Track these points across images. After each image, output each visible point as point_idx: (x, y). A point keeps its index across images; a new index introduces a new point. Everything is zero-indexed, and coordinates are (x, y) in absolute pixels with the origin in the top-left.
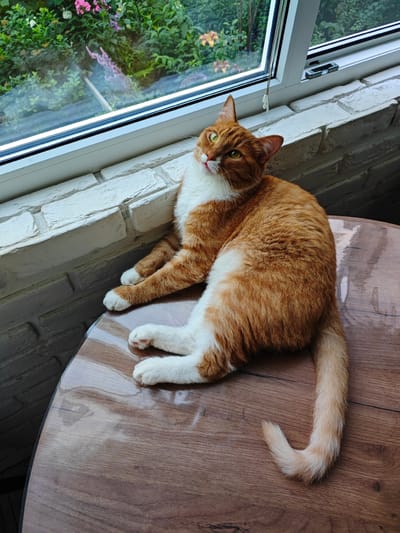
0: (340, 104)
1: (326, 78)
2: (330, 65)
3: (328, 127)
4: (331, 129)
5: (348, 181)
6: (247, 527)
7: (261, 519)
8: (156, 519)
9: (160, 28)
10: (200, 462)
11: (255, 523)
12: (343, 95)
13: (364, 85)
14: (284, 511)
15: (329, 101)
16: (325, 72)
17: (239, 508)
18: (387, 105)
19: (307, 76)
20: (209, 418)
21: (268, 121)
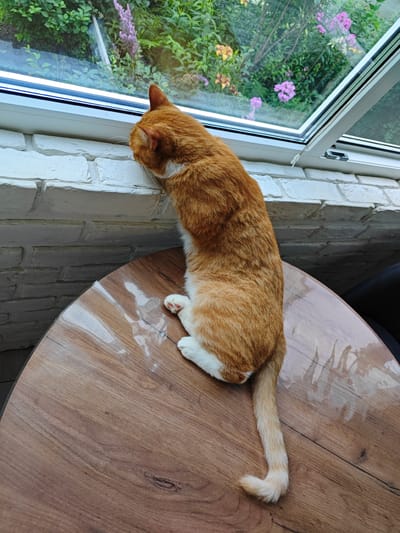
0: (338, 187)
1: (337, 163)
2: (343, 155)
3: (327, 202)
4: (328, 206)
5: (310, 244)
6: (180, 486)
7: (192, 483)
8: (113, 460)
9: (183, 14)
10: (158, 425)
11: (187, 485)
12: (342, 182)
13: (357, 181)
14: (209, 483)
15: (331, 181)
16: (338, 158)
17: (178, 471)
18: (368, 206)
19: (326, 155)
20: (172, 393)
21: (287, 174)
